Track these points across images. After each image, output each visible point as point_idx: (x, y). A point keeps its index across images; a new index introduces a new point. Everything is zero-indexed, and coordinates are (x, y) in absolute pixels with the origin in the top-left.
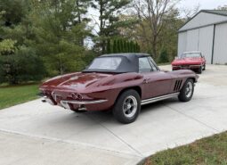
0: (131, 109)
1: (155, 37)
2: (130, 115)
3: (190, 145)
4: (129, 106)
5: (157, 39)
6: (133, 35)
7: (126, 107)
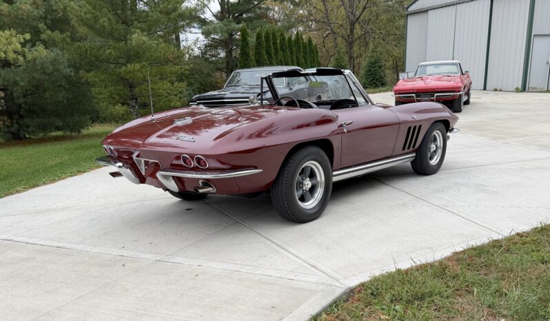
0: (312, 190)
1: (352, 24)
2: (310, 204)
3: (441, 262)
4: (308, 184)
5: (358, 31)
6: (300, 20)
7: (300, 184)
